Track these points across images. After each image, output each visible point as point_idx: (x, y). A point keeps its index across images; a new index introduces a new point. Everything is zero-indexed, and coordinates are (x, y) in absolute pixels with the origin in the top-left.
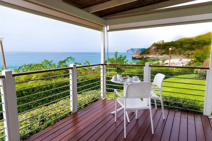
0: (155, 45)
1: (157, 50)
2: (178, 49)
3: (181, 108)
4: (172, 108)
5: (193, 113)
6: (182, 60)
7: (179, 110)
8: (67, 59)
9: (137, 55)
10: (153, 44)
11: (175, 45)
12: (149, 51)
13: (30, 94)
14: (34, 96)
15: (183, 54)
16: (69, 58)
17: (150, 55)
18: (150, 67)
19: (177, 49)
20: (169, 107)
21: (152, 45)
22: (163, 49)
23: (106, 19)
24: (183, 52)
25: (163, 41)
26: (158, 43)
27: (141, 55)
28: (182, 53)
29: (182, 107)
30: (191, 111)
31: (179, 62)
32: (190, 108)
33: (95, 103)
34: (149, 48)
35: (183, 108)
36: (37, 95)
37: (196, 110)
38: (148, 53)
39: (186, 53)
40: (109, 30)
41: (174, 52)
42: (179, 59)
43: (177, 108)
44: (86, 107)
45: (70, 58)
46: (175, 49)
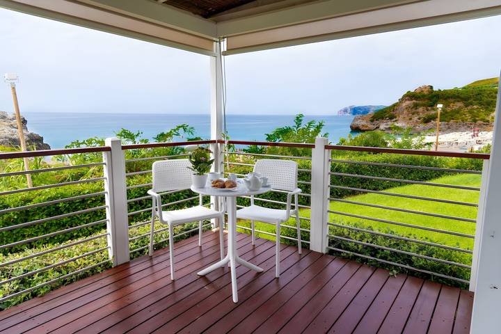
0: (410, 96)
1: (414, 110)
2: (469, 108)
3: (408, 266)
4: (383, 266)
5: (439, 282)
6: (480, 134)
7: (402, 272)
8: (175, 130)
9: (364, 123)
10: (405, 96)
11: (462, 96)
12: (393, 111)
13: (76, 209)
14: (85, 215)
15: (481, 120)
16: (180, 127)
17: (396, 121)
18: (327, 150)
19: (466, 106)
20: (377, 261)
21: (401, 97)
22: (429, 108)
23: (217, 22)
24: (482, 115)
25: (431, 87)
26: (418, 91)
27: (372, 121)
28: (481, 117)
29: (411, 263)
30: (434, 276)
31: (471, 140)
32: (433, 269)
33: (186, 240)
34: (394, 105)
35: (415, 267)
36: (92, 212)
37: (449, 274)
38: (391, 118)
39: (490, 117)
40: (228, 50)
41: (458, 115)
42: (472, 133)
43: (396, 267)
44: (159, 251)
45: (183, 126)
46: (460, 108)
